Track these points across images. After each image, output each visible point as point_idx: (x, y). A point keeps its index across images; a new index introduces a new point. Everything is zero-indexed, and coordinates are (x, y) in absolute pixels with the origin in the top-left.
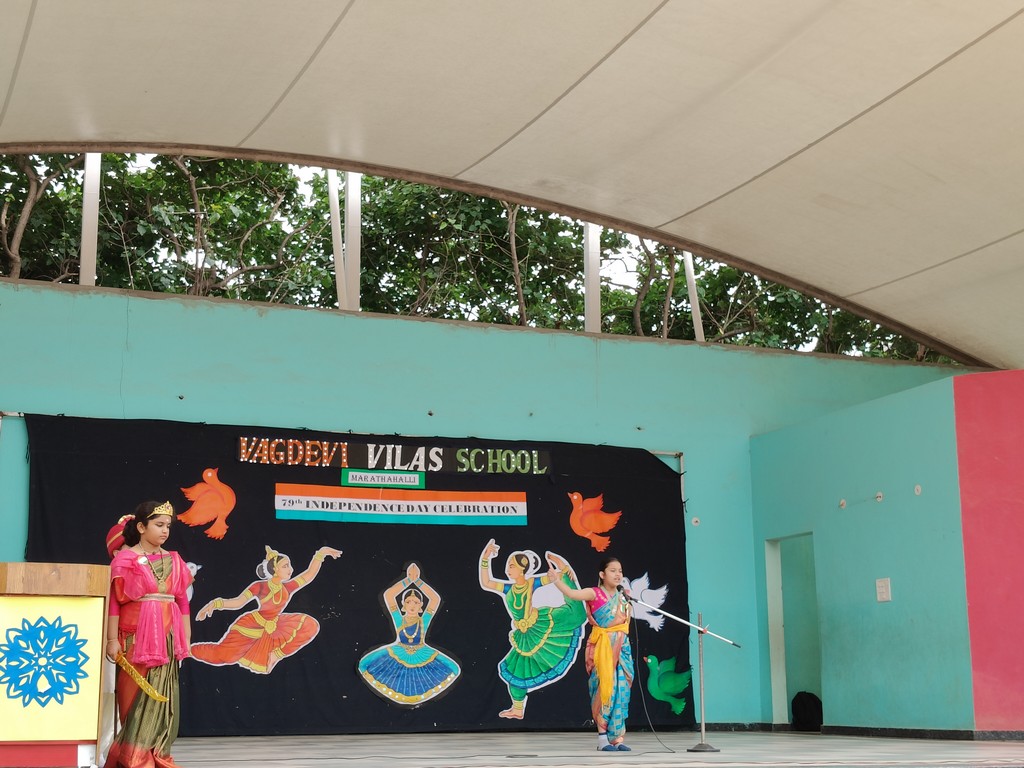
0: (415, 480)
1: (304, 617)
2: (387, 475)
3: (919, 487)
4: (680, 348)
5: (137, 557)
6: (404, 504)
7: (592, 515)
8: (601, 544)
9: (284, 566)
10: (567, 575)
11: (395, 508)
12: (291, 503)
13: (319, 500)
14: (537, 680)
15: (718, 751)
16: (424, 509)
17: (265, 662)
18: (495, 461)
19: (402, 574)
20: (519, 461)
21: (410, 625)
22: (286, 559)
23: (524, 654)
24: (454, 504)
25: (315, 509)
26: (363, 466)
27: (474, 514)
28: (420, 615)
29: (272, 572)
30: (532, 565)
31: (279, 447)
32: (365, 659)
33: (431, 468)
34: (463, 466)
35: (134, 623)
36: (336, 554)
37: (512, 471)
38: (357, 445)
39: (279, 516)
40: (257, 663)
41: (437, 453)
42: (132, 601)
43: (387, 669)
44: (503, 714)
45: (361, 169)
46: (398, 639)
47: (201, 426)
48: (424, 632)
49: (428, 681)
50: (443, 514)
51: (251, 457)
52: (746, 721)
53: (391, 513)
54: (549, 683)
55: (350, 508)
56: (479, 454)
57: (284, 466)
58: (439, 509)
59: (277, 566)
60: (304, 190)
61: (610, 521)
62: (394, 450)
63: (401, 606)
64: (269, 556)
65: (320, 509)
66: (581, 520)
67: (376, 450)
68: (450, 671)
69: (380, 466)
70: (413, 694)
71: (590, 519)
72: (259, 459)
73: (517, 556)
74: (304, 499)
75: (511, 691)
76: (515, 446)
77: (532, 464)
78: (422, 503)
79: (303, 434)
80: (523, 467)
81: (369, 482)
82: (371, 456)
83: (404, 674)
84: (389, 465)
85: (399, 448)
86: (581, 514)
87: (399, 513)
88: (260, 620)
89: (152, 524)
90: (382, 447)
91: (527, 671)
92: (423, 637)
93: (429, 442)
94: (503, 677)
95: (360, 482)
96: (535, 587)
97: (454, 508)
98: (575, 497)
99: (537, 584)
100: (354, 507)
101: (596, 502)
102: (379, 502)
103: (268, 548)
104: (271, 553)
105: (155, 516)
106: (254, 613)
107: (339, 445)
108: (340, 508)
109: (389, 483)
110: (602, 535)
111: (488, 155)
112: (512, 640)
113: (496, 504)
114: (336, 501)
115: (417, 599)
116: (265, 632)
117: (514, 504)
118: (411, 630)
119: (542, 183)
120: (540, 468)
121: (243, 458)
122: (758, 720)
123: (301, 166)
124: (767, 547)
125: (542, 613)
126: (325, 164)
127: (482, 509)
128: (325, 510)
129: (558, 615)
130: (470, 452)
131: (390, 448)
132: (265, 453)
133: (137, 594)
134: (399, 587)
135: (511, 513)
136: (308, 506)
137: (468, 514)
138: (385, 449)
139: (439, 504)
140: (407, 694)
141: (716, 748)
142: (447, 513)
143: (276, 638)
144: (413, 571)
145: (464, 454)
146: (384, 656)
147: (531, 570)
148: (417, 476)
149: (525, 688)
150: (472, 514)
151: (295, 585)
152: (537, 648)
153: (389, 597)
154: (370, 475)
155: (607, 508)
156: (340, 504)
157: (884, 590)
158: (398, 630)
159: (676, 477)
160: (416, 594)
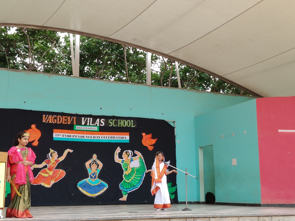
0: (96, 129)
1: (61, 170)
2: (88, 127)
3: (245, 131)
4: (174, 90)
5: (17, 149)
6: (92, 136)
7: (148, 140)
8: (151, 148)
9: (56, 155)
10: (141, 158)
11: (90, 137)
12: (58, 135)
13: (67, 134)
14: (131, 189)
15: (191, 210)
16: (98, 137)
17: (49, 184)
18: (120, 123)
19: (91, 157)
20: (127, 123)
21: (93, 173)
22: (56, 153)
23: (127, 181)
24: (108, 136)
25: (65, 137)
26: (81, 124)
27: (114, 139)
28: (96, 170)
29: (52, 157)
30: (130, 155)
31: (55, 118)
32: (80, 183)
33: (101, 125)
34: (111, 124)
35: (15, 171)
36: (71, 151)
37: (125, 126)
38: (79, 118)
39: (54, 139)
40: (47, 184)
41: (103, 121)
42: (15, 163)
43: (86, 186)
44: (121, 199)
45: (80, 34)
46: (90, 177)
47: (31, 111)
48: (97, 175)
49: (98, 189)
50: (104, 139)
51: (46, 121)
52: (193, 201)
53: (89, 139)
54: (134, 190)
55: (76, 137)
56: (115, 121)
57: (56, 124)
58: (103, 137)
59: (53, 155)
60: (62, 40)
61: (154, 141)
62: (90, 120)
63: (90, 167)
64: (51, 152)
65: (67, 137)
66: (145, 141)
67: (84, 119)
68: (105, 186)
69: (86, 124)
70: (94, 194)
71: (148, 141)
72: (49, 121)
73: (126, 152)
74: (62, 134)
75: (123, 192)
76: (126, 118)
77: (131, 124)
78: (98, 136)
79: (62, 114)
80: (128, 125)
81: (82, 129)
82: (83, 121)
83: (91, 188)
84: (88, 124)
85: (91, 119)
86: (145, 139)
87: (91, 139)
88: (48, 171)
89: (22, 139)
90: (86, 118)
91: (128, 187)
92: (97, 176)
93: (101, 117)
94: (121, 188)
95: (79, 129)
96: (131, 161)
97: (108, 137)
98: (144, 134)
99: (132, 160)
100: (77, 137)
101: (150, 136)
102: (85, 135)
103: (51, 149)
104: (52, 151)
105: (24, 136)
106: (46, 169)
107: (73, 118)
108: (73, 137)
109: (88, 129)
110: (151, 145)
111: (119, 30)
112: (123, 177)
113: (120, 136)
114: (72, 135)
115: (95, 165)
116: (49, 175)
117: (125, 136)
118: (93, 174)
119: (135, 39)
120: (133, 125)
121: (44, 121)
122: (196, 200)
123: (61, 32)
124: (199, 149)
125: (133, 169)
126: (69, 32)
127: (116, 137)
128: (68, 137)
129: (137, 170)
130: (113, 120)
131: (89, 119)
132: (51, 120)
133: (16, 161)
134: (90, 161)
135: (125, 139)
136: (63, 136)
137: (112, 139)
138: (87, 119)
139: (103, 136)
140: (92, 194)
141: (190, 209)
142: (105, 139)
143: (53, 176)
144: (95, 156)
145: (111, 121)
146: (85, 182)
147: (130, 156)
148: (97, 127)
149: (127, 191)
150: (113, 139)
151: (59, 161)
152: (131, 179)
153: (87, 164)
154: (82, 127)
155: (153, 138)
156: (73, 136)
157: (234, 162)
158: (89, 174)
159: (173, 128)
160: (96, 163)
